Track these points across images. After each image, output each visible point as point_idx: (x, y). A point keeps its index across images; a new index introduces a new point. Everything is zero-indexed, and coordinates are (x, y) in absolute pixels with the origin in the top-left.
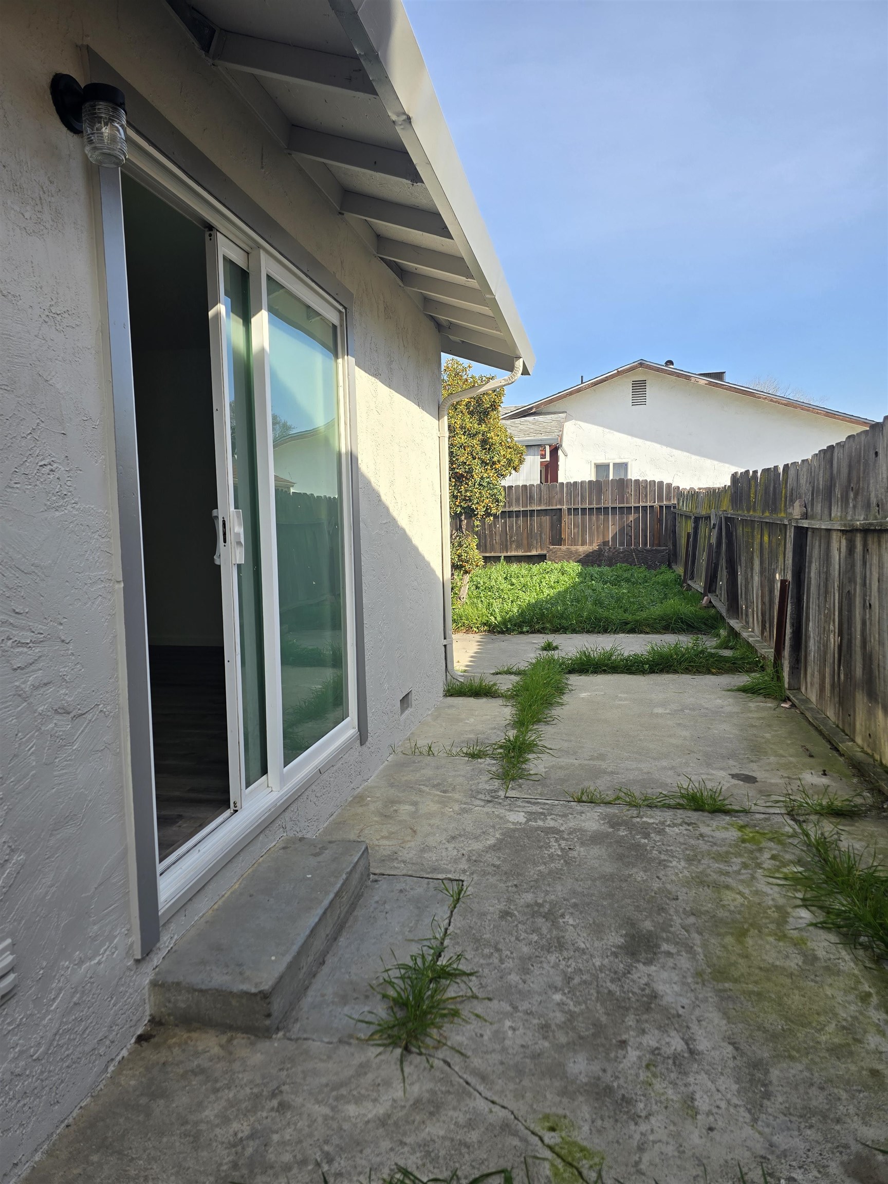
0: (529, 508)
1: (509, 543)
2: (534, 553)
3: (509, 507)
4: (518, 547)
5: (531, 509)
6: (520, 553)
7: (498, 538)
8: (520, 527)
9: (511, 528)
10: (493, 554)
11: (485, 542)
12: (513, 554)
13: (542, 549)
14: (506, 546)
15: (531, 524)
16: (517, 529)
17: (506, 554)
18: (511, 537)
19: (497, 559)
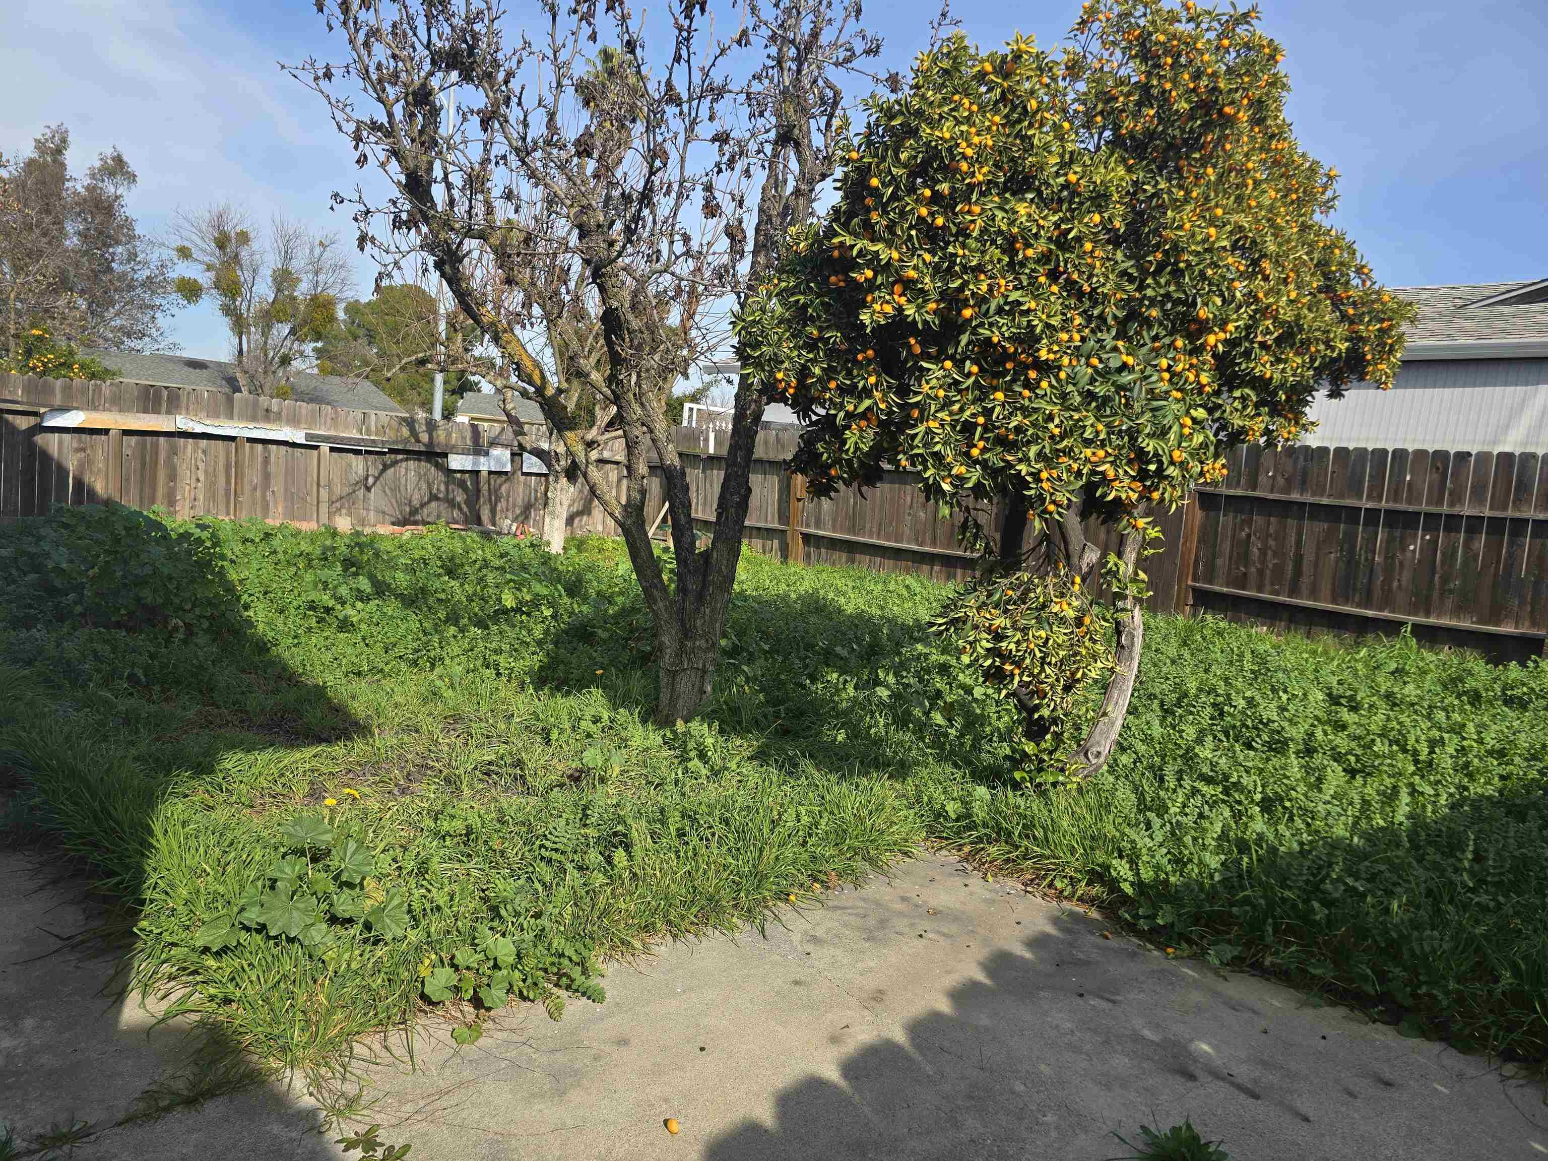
0: (1510, 513)
1: (1436, 594)
2: (1507, 629)
3: (1452, 504)
4: (1459, 610)
5: (1517, 515)
6: (1466, 624)
7: (1406, 576)
8: (1476, 559)
9: (1450, 556)
10: (1386, 614)
11: (1370, 581)
12: (1446, 621)
13: (1534, 624)
14: (1428, 598)
15: (1510, 555)
16: (1465, 563)
17: (1421, 620)
18: (1445, 580)
19: (1392, 628)
